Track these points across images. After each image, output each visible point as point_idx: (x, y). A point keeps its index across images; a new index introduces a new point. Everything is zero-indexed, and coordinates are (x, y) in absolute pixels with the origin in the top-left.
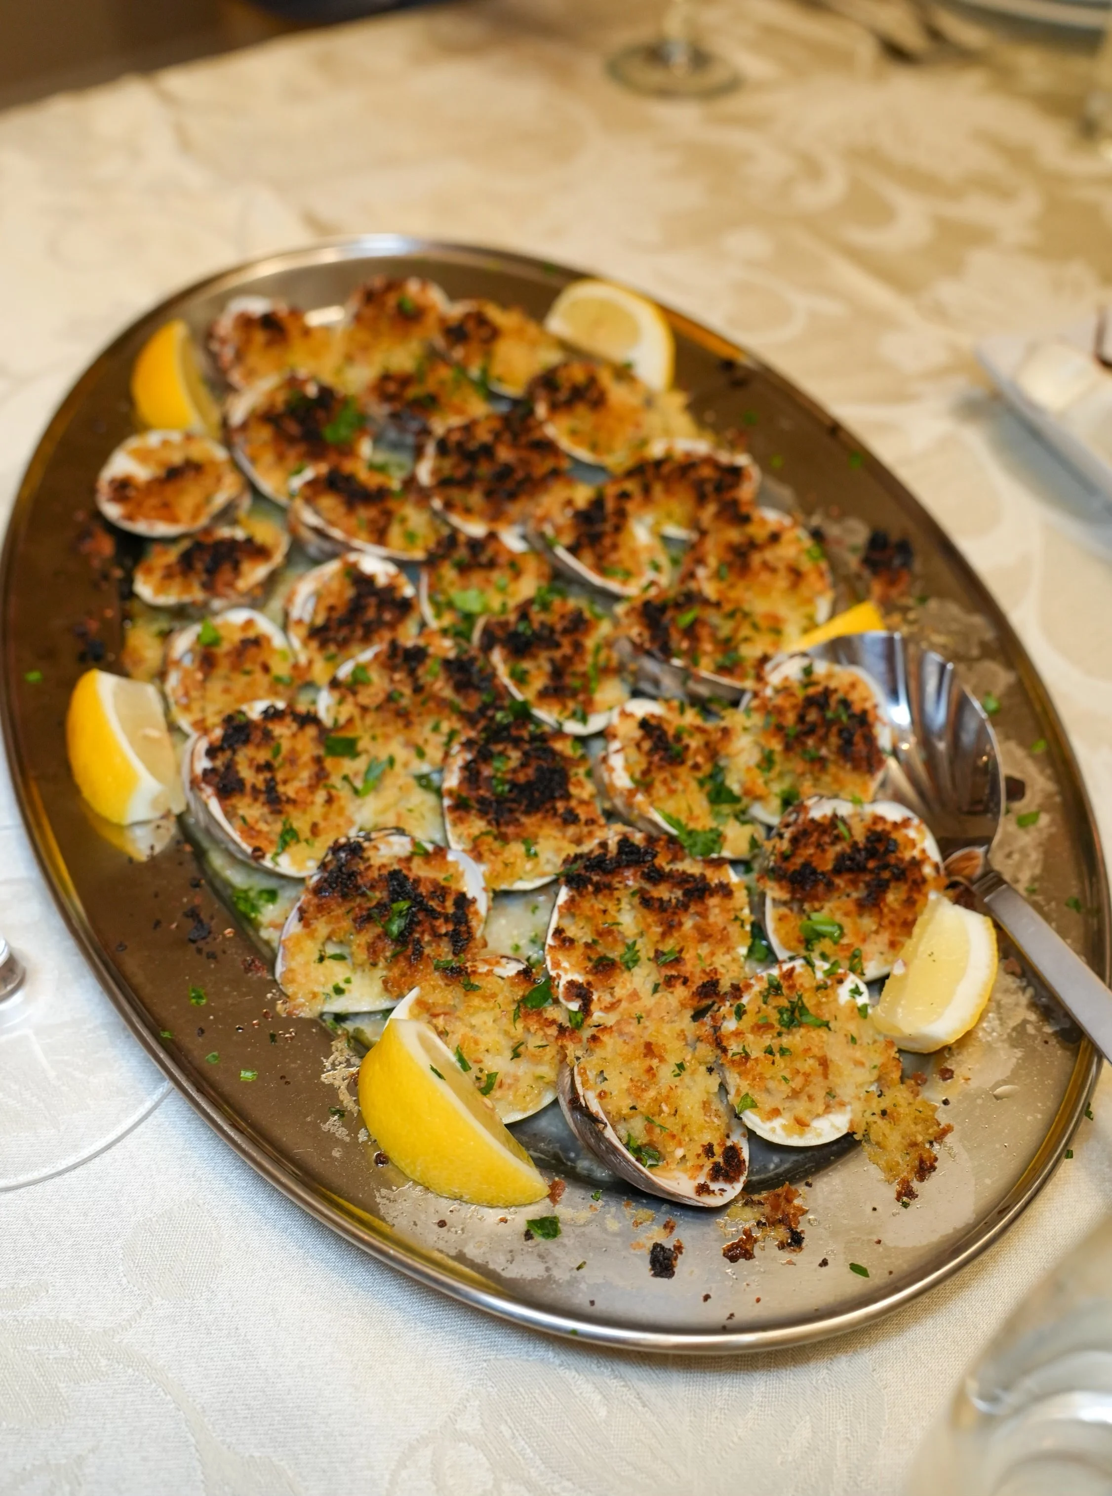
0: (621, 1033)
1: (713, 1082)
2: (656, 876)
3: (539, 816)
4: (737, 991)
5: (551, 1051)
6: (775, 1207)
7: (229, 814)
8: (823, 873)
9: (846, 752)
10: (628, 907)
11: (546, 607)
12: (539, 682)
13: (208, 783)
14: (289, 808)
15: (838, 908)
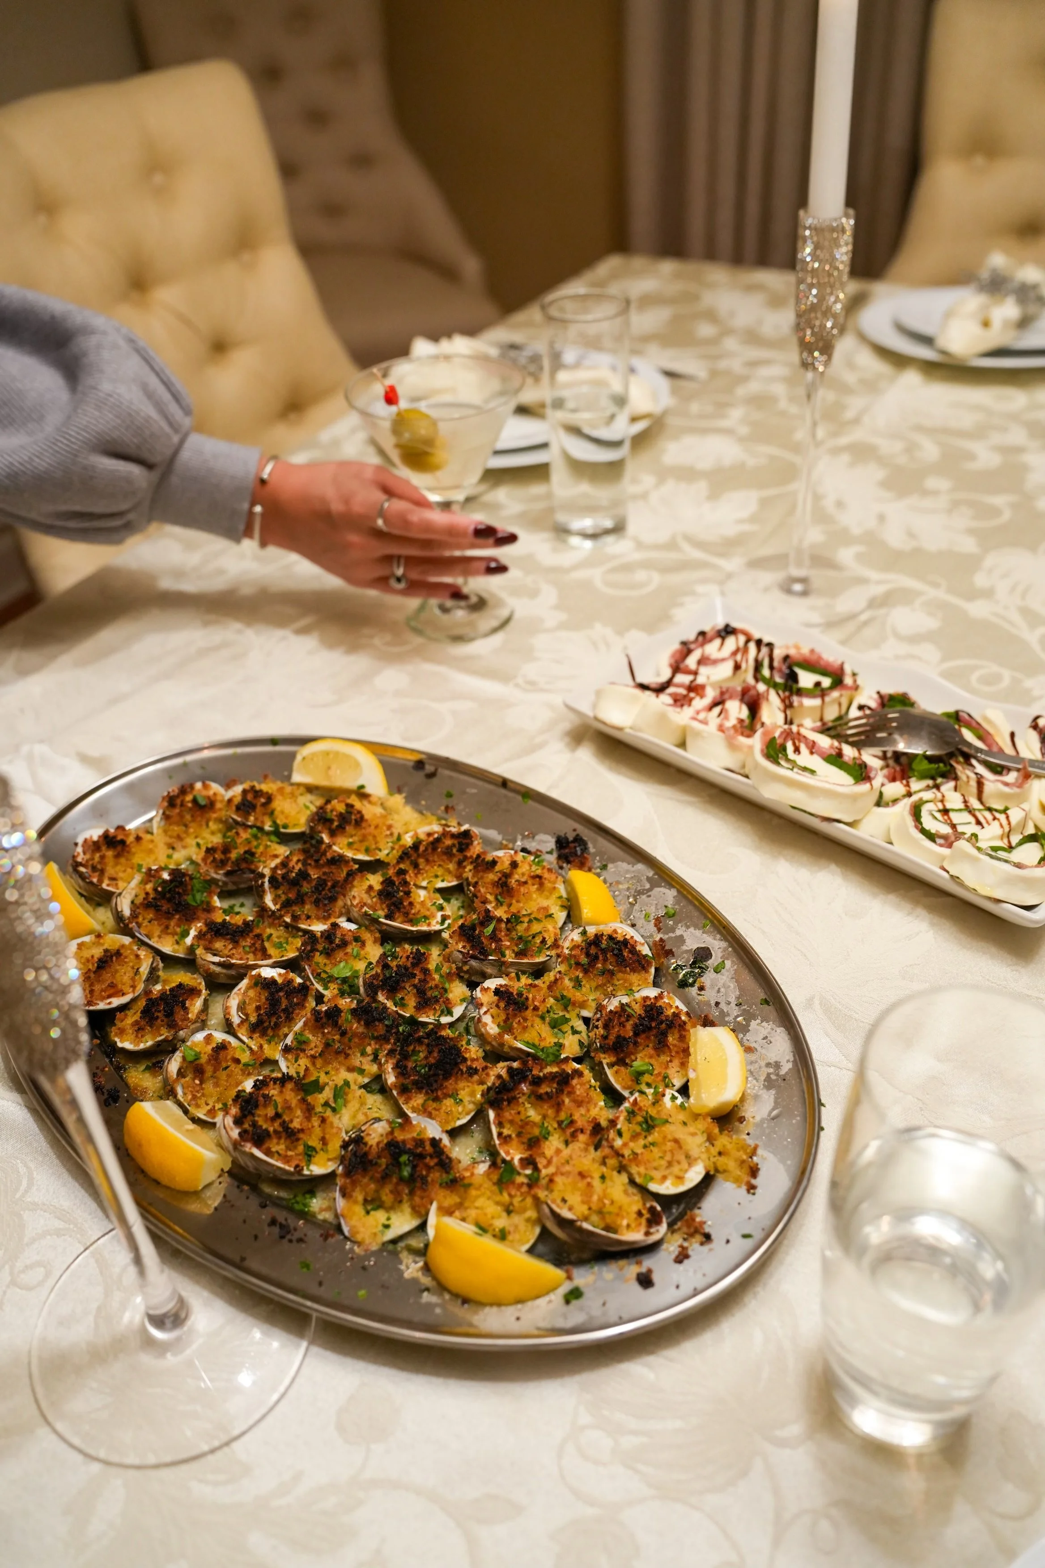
0: (562, 1174)
1: (624, 1178)
2: (537, 1082)
3: (453, 1079)
4: (613, 1123)
5: (529, 1201)
6: (689, 1226)
7: (268, 1153)
8: (630, 1038)
9: (621, 962)
10: (530, 1105)
11: (395, 956)
12: (412, 1002)
13: (246, 1141)
14: (301, 1135)
15: (646, 1055)
